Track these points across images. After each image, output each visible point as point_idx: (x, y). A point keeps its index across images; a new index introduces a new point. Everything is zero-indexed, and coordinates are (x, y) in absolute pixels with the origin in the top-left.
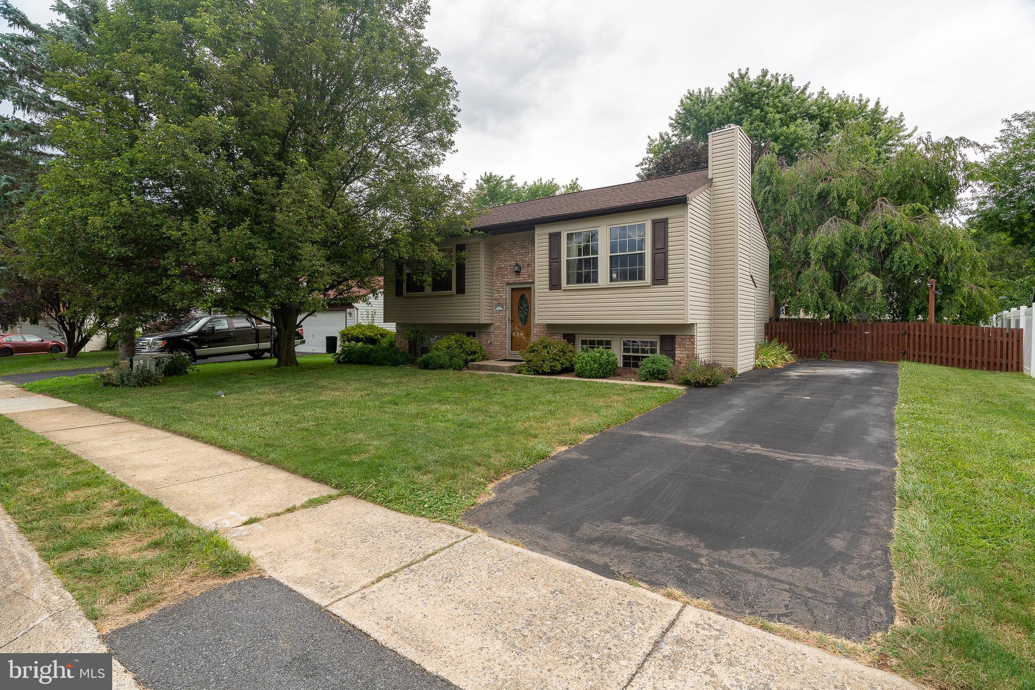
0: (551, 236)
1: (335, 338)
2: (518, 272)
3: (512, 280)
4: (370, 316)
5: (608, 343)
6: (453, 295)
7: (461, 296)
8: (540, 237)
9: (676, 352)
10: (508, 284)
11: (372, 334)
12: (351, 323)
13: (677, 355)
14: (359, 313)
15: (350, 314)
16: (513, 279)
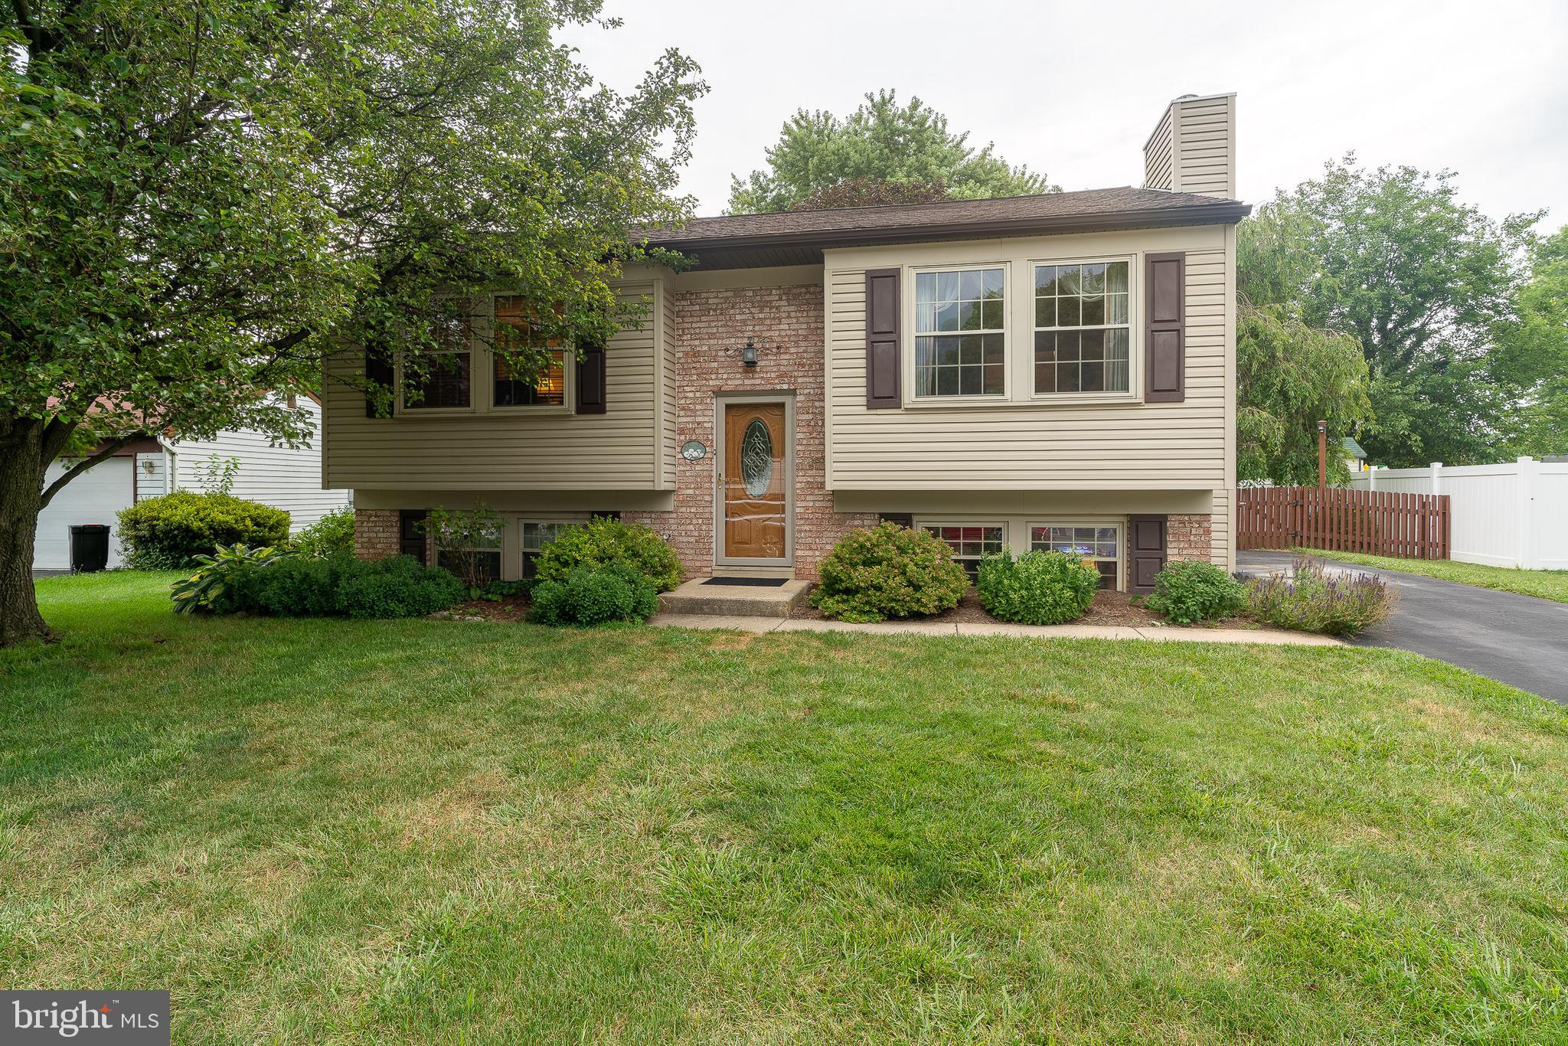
0: (873, 278)
1: (102, 533)
2: (750, 365)
3: (731, 385)
4: (220, 472)
5: (995, 533)
6: (566, 417)
7: (590, 421)
8: (838, 279)
9: (1169, 551)
10: (719, 393)
11: (230, 518)
12: (152, 489)
13: (1170, 558)
14: (178, 464)
15: (150, 467)
16: (736, 380)
